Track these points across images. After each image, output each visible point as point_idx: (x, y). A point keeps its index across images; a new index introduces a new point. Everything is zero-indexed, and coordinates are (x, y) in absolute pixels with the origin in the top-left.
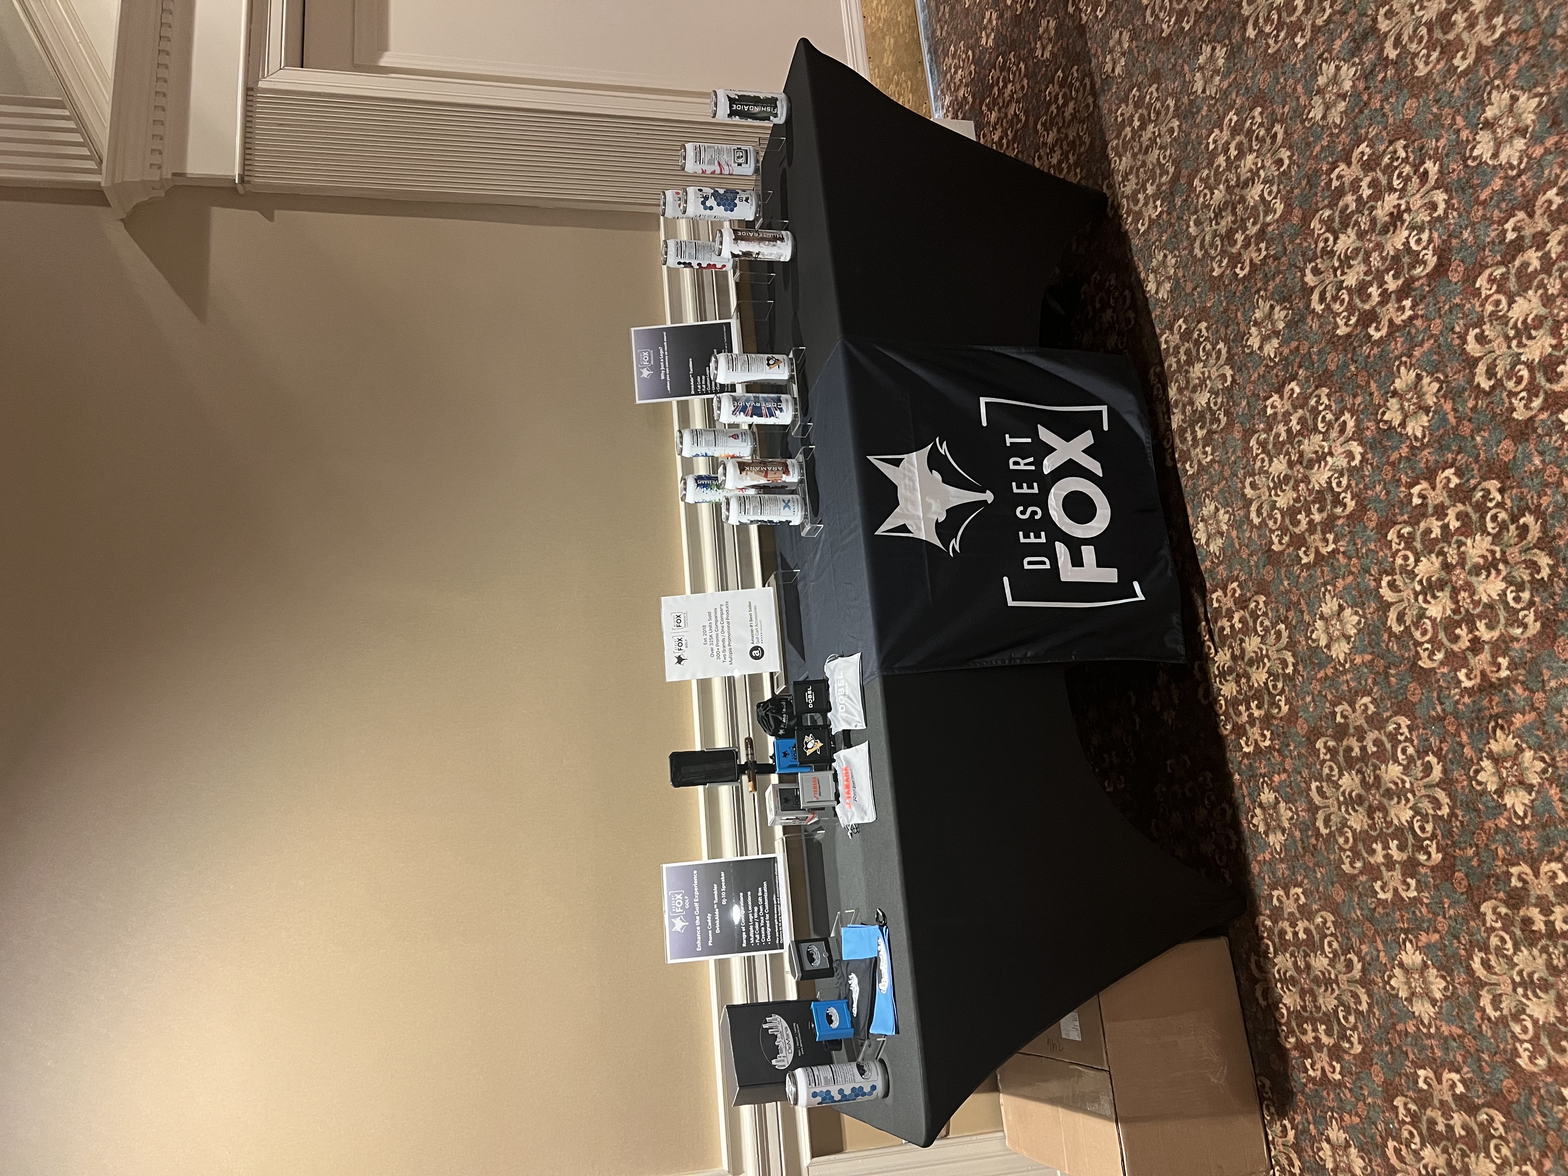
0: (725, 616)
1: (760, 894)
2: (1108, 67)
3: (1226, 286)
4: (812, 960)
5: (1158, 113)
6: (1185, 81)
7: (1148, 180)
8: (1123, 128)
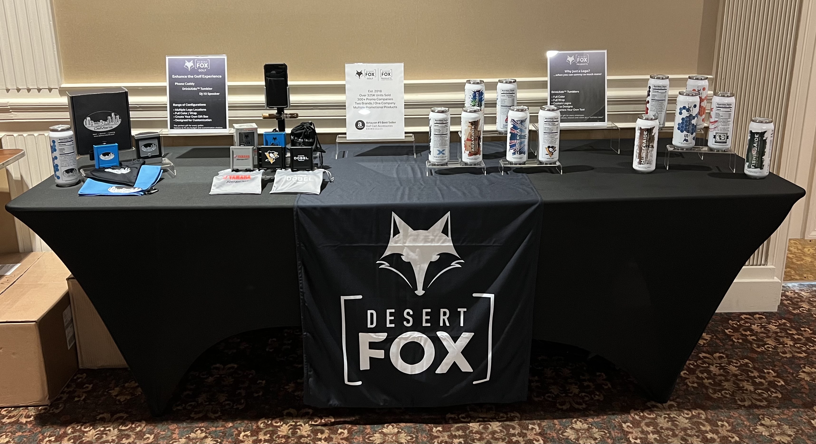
0: (387, 105)
4: (146, 146)
8: (711, 425)
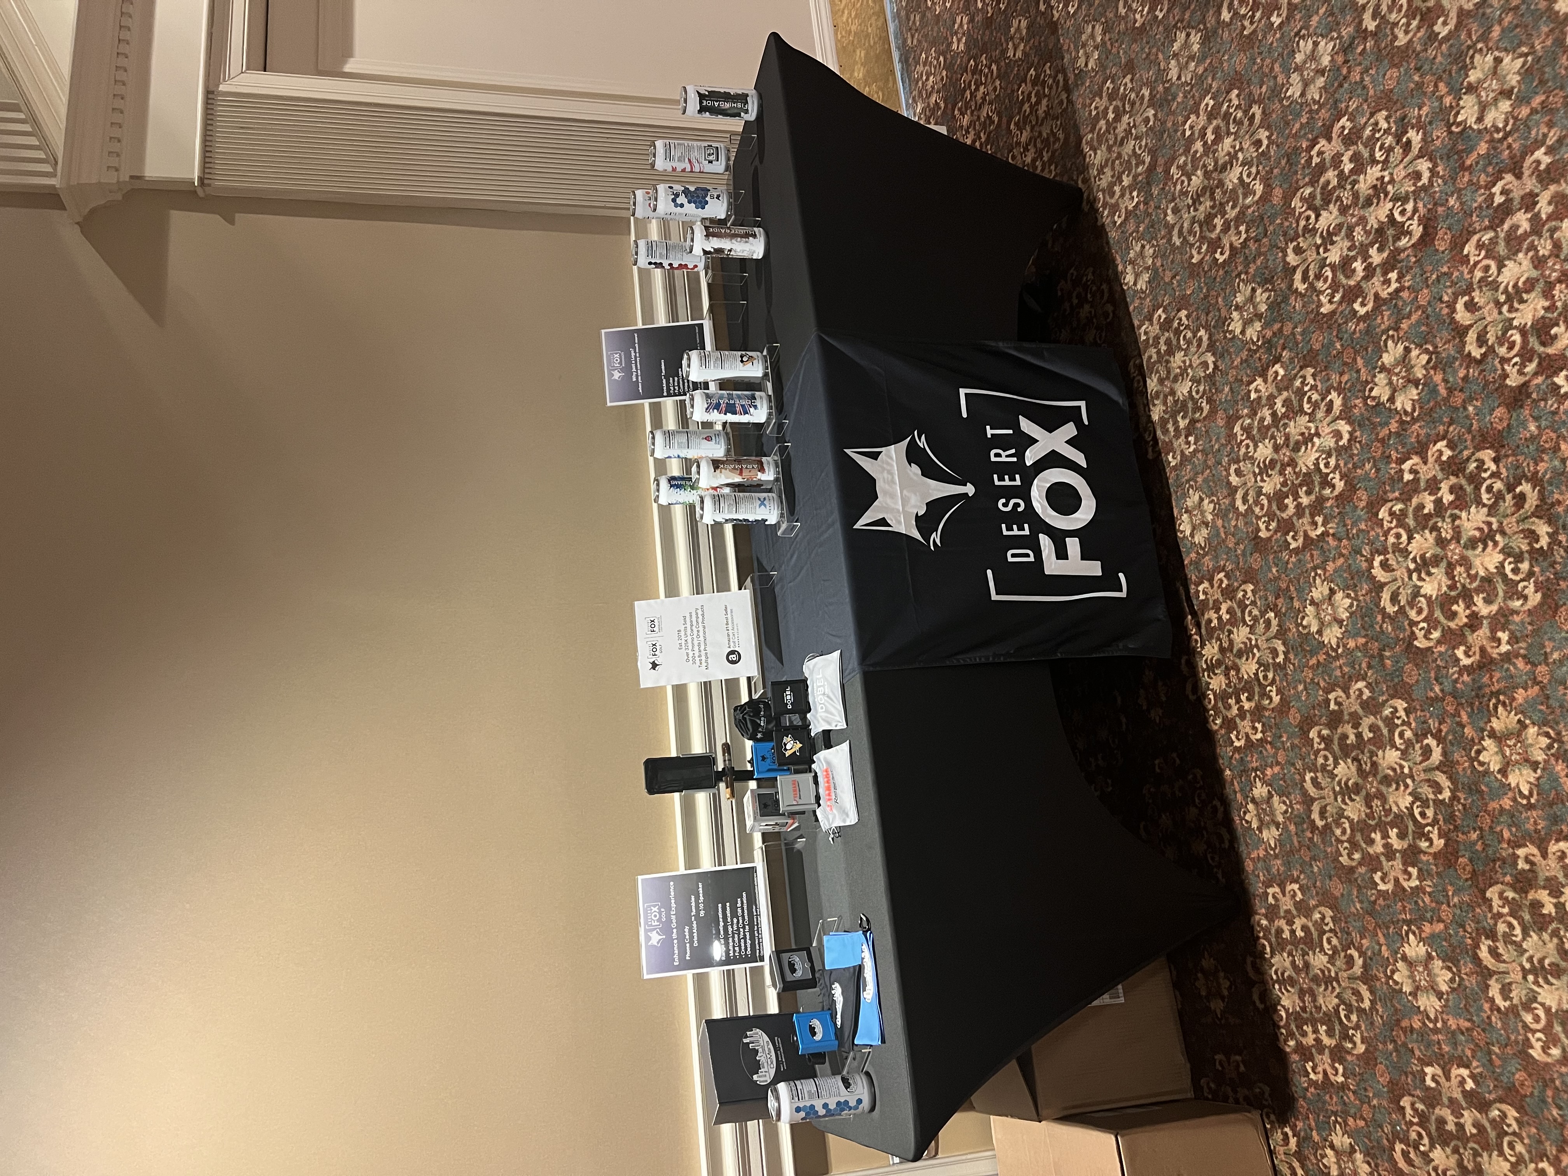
0: (700, 620)
1: (739, 905)
2: (1081, 62)
3: (1206, 272)
4: (793, 970)
5: (1133, 104)
6: (1159, 70)
7: (1123, 172)
8: (1098, 122)
